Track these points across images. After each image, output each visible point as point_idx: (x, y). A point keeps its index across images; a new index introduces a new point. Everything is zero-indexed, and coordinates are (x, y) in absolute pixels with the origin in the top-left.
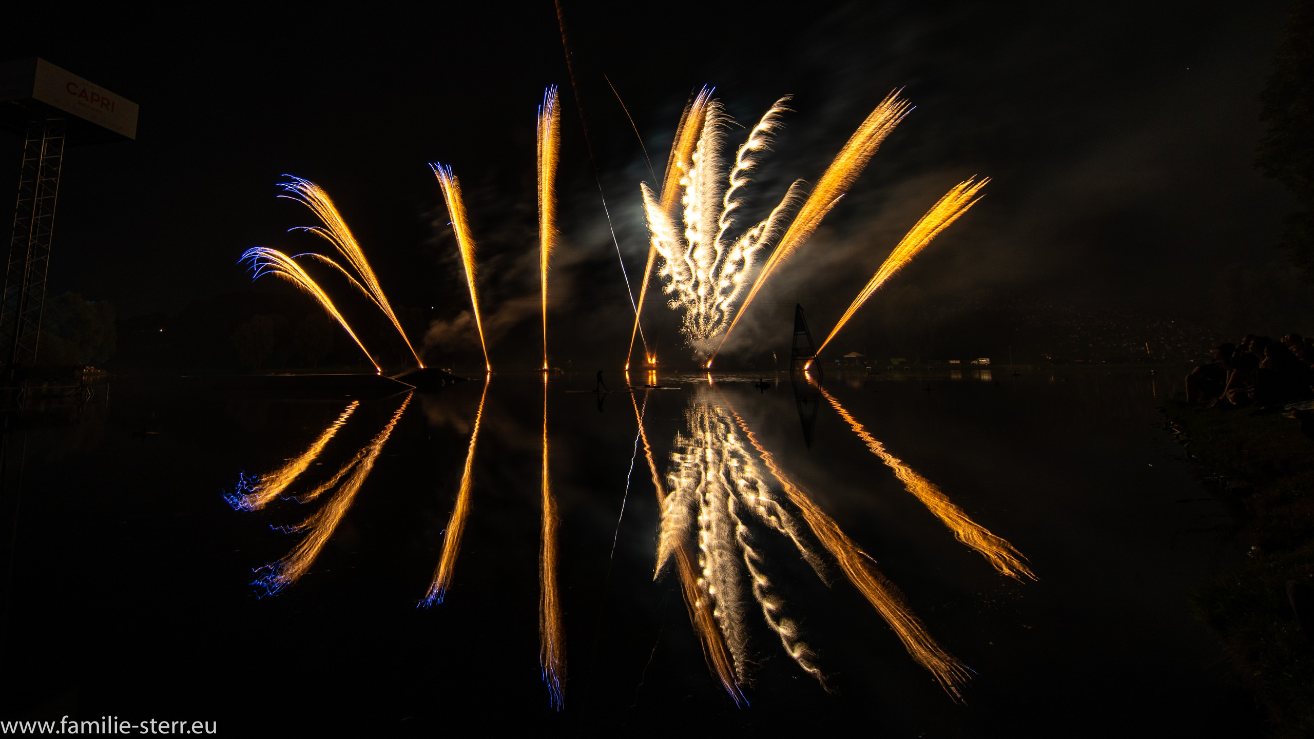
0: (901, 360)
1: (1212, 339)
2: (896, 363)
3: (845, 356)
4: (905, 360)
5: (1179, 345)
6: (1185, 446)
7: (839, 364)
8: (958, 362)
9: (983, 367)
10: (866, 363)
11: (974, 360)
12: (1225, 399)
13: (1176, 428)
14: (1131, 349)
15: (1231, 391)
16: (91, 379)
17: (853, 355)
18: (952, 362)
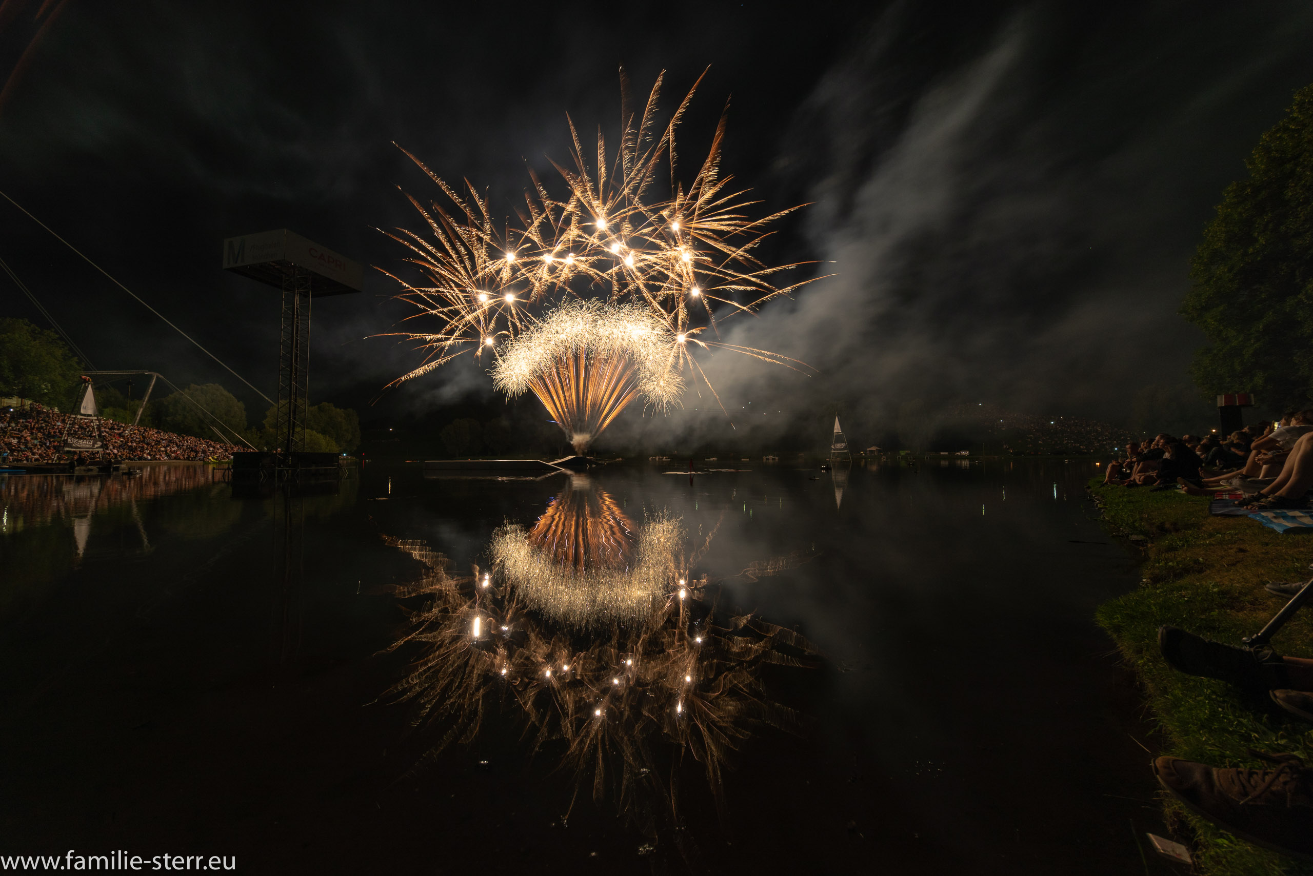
0: (907, 452)
1: (1129, 438)
2: (902, 454)
3: (868, 449)
4: (909, 452)
5: (1105, 443)
6: (1102, 511)
7: (863, 455)
8: (946, 453)
9: (964, 458)
10: (882, 454)
11: (957, 452)
12: (1134, 480)
13: (1096, 499)
14: (1070, 445)
15: (1139, 474)
16: (345, 462)
17: (873, 448)
18: (942, 453)
